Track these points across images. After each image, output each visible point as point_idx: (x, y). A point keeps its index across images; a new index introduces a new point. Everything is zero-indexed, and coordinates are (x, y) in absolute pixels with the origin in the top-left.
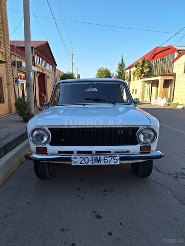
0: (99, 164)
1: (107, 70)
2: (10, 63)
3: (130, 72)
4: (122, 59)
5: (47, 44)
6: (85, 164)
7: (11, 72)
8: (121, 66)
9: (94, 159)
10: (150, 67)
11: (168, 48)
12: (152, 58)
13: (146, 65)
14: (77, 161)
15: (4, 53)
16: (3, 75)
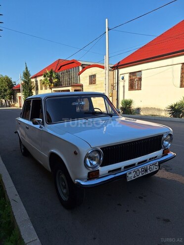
0: (147, 173)
1: (7, 78)
3: (36, 81)
4: (27, 68)
6: (137, 177)
8: (26, 74)
9: (143, 170)
10: (58, 77)
11: (73, 62)
12: (59, 70)
13: (54, 75)
14: (131, 176)
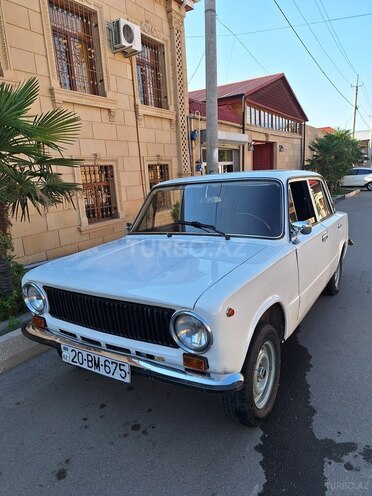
0: (97, 371)
2: (186, 136)
5: (283, 79)
6: (78, 364)
7: (187, 153)
15: (174, 118)
16: (171, 161)
